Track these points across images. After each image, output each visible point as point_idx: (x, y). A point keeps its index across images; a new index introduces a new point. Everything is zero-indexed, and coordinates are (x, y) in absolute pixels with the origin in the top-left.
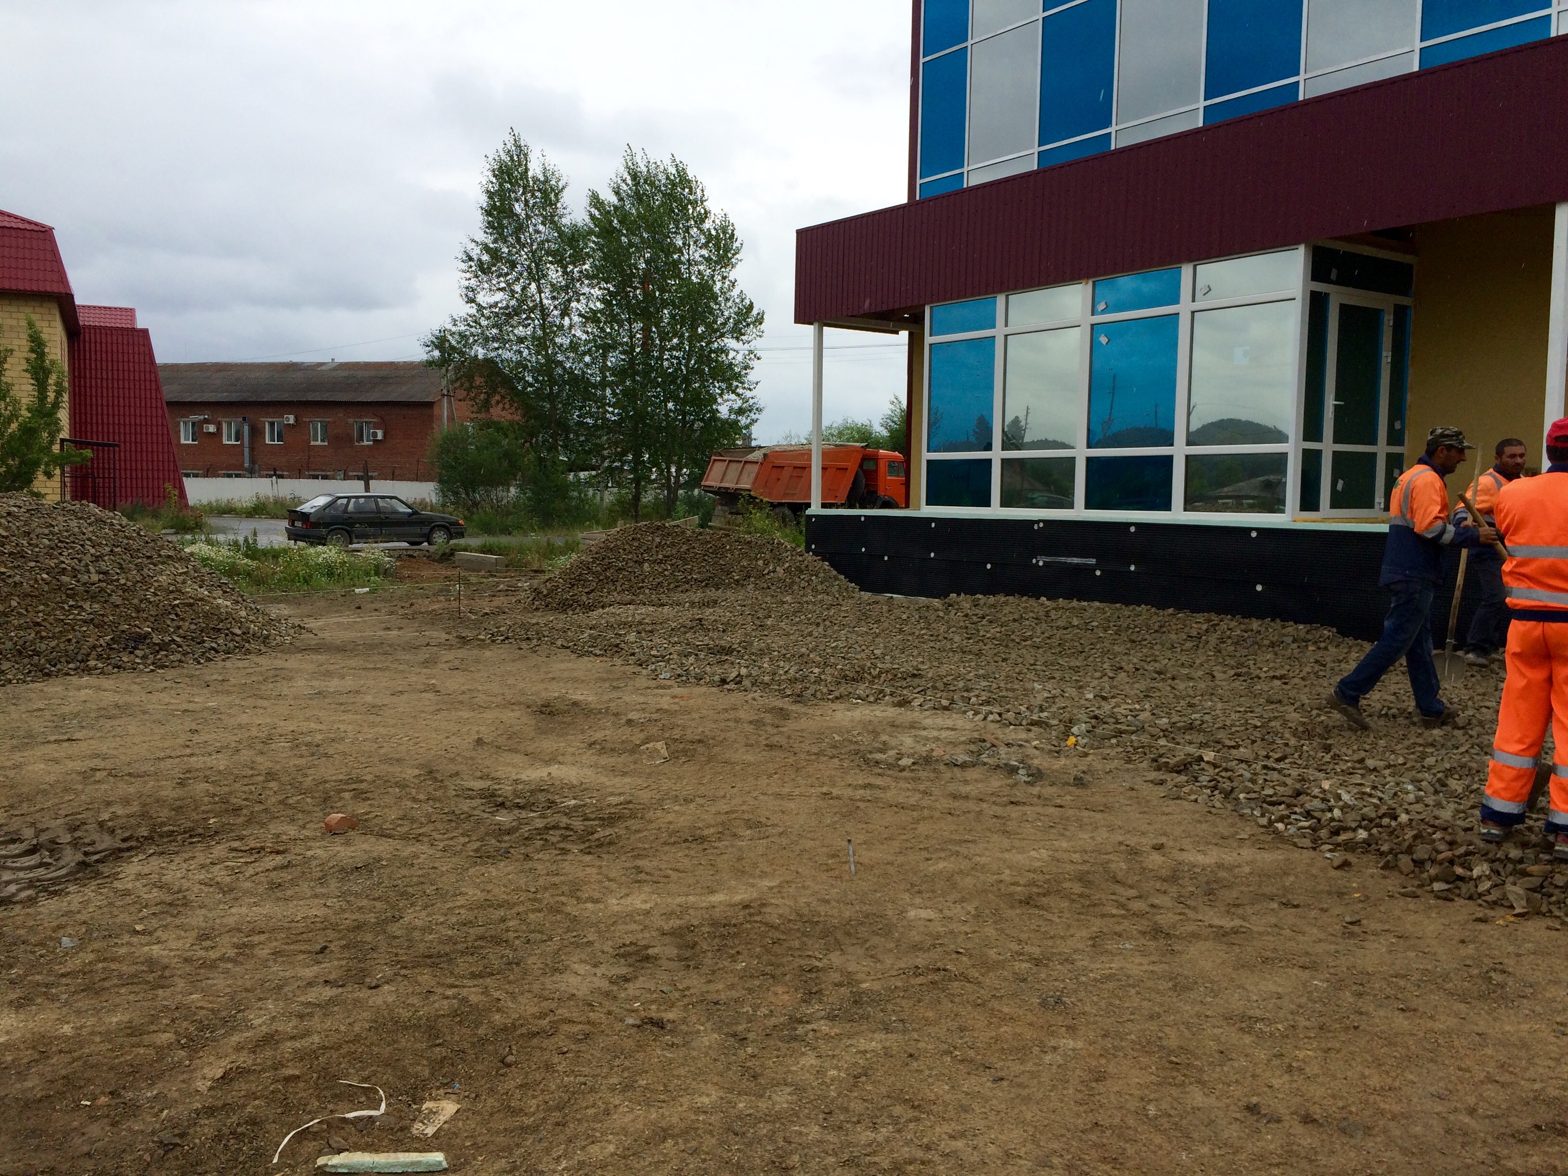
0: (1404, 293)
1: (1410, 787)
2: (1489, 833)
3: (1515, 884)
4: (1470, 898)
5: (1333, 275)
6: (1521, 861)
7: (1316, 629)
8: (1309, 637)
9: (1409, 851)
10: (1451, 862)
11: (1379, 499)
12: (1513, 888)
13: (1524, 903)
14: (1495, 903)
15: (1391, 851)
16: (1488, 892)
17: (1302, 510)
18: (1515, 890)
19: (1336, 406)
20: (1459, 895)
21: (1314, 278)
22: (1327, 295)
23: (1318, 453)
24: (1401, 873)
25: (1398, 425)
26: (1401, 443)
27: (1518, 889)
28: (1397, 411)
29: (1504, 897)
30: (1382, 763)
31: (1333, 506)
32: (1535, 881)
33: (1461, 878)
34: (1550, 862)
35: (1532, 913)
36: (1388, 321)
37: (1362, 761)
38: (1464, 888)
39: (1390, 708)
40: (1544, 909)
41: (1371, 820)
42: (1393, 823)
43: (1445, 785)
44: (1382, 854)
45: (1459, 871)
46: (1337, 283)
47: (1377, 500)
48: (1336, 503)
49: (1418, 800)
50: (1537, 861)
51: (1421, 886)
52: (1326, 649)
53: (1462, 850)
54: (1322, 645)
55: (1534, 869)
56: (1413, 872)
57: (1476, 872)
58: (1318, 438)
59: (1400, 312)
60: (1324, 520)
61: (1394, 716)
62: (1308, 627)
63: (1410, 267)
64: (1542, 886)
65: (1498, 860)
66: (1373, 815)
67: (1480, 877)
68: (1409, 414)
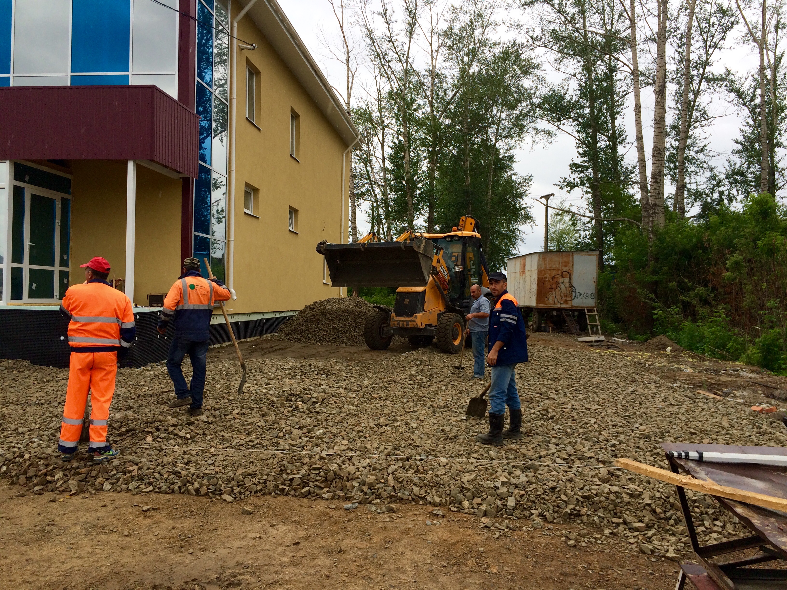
0: (67, 193)
1: (36, 440)
2: (65, 457)
3: (73, 479)
4: (52, 491)
5: (27, 179)
6: (78, 468)
7: (20, 362)
8: (15, 366)
9: (25, 472)
10: (46, 475)
11: (56, 293)
12: (72, 482)
13: (76, 488)
14: (63, 491)
15: (16, 475)
16: (61, 486)
17: (12, 298)
18: (73, 483)
19: (30, 246)
20: (47, 491)
21: (15, 179)
22: (23, 189)
23: (21, 270)
24: (20, 485)
25: (65, 257)
26: (67, 266)
27: (74, 482)
28: (65, 249)
29: (68, 487)
30: (26, 429)
31: (30, 296)
32: (82, 476)
33: (50, 482)
34: (91, 466)
35: (81, 491)
36: (58, 206)
37: (16, 430)
38: (50, 486)
39: (40, 400)
40: (85, 489)
41: (10, 460)
42: (21, 460)
43: (55, 436)
44: (12, 477)
45: (48, 478)
46: (29, 183)
47: (55, 294)
48: (31, 296)
49: (39, 445)
50: (85, 466)
51: (28, 490)
52: (23, 372)
53: (51, 468)
54: (21, 370)
55: (83, 470)
56: (26, 483)
57: (56, 477)
58: (21, 262)
59: (65, 202)
60: (25, 304)
61: (42, 404)
62: (15, 361)
63: (69, 181)
64: (86, 478)
65: (68, 469)
66: (12, 457)
67: (58, 480)
68: (71, 252)
